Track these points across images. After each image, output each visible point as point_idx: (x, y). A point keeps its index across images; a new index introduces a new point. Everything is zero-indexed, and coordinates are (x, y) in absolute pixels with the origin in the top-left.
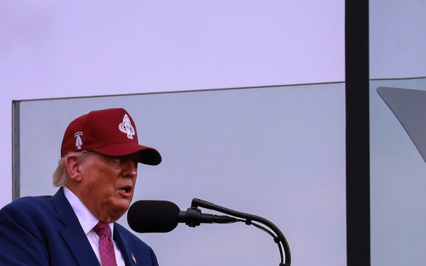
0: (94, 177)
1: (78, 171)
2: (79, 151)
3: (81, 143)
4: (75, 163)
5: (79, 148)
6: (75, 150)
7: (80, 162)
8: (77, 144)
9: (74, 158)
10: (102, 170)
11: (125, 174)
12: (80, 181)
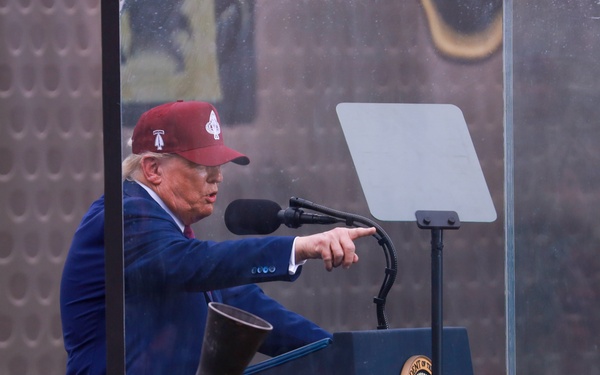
0: (177, 181)
1: (156, 172)
2: (159, 152)
3: (162, 144)
4: (152, 163)
5: (160, 148)
6: (155, 150)
7: (160, 164)
8: (157, 144)
9: (152, 159)
10: (186, 176)
11: (210, 180)
12: (158, 184)
